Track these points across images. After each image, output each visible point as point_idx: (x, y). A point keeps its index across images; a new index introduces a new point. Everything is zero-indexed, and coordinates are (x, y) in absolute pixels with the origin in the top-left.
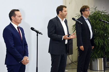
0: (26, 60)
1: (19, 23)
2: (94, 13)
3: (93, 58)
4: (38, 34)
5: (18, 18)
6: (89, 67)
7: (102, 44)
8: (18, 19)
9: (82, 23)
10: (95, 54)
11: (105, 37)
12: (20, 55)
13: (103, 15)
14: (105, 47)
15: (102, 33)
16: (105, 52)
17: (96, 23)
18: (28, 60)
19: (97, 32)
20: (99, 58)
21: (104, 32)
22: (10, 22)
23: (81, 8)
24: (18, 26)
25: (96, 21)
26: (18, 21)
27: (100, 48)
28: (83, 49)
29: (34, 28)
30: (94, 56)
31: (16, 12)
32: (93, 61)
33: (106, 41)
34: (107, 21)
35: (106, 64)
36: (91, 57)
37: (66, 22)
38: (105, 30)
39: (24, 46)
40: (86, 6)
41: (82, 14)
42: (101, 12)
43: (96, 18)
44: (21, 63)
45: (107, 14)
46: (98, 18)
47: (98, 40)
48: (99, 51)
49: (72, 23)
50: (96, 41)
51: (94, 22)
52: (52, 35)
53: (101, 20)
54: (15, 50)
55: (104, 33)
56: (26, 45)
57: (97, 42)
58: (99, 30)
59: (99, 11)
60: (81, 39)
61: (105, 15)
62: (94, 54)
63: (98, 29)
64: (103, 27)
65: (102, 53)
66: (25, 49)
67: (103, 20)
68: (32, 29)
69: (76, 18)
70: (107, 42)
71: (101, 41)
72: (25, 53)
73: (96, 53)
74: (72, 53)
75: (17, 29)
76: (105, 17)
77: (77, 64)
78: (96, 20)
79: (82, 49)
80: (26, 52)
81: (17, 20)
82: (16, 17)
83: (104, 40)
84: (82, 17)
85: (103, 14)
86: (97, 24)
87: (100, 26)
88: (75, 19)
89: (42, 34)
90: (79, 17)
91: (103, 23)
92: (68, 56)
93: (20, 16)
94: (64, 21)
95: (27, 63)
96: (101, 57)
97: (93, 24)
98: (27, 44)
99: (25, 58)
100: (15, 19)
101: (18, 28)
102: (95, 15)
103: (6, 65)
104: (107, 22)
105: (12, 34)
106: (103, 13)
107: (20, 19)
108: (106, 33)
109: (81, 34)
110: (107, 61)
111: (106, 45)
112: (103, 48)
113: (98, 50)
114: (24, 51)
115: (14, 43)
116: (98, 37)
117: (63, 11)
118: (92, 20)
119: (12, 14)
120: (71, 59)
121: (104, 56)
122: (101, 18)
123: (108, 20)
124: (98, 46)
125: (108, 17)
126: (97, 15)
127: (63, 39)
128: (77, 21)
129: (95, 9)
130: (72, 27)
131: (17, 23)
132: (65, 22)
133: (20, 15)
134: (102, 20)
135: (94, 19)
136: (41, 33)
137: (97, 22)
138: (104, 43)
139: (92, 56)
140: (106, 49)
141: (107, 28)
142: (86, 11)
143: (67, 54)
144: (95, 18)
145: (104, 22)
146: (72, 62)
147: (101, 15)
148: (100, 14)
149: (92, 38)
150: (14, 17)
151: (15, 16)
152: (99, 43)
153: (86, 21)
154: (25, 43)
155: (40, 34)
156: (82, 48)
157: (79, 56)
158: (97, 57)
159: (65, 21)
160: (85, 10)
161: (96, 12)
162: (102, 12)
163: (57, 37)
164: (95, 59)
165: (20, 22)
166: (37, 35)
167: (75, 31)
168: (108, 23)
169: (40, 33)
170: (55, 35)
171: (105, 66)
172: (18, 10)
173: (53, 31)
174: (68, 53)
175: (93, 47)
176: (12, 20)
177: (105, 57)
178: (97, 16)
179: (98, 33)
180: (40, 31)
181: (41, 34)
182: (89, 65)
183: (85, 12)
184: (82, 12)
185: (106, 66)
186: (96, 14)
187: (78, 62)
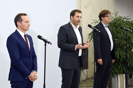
1: (26, 30)
2: (115, 20)
3: (113, 73)
4: (47, 43)
5: (25, 24)
6: (108, 85)
7: (124, 57)
8: (24, 25)
10: (115, 69)
11: (128, 49)
13: (126, 21)
14: (127, 61)
15: (123, 44)
16: (128, 67)
17: (117, 32)
19: (117, 42)
20: (120, 74)
21: (126, 42)
23: (100, 13)
25: (117, 29)
26: (25, 28)
27: (122, 62)
28: (102, 63)
29: (41, 37)
30: (114, 71)
31: (23, 17)
32: (113, 77)
33: (129, 53)
34: (130, 29)
35: (128, 82)
36: (111, 73)
38: (128, 40)
42: (123, 18)
43: (117, 25)
44: (28, 79)
45: (130, 21)
46: (119, 25)
47: (118, 52)
49: (87, 31)
51: (115, 30)
53: (123, 28)
54: (21, 63)
55: (127, 44)
56: (34, 57)
57: (118, 55)
58: (121, 40)
59: (121, 17)
60: (100, 50)
61: (128, 22)
62: (114, 69)
63: (119, 39)
64: (125, 36)
65: (124, 68)
66: (33, 63)
67: (126, 27)
68: (39, 37)
70: (130, 55)
71: (123, 53)
72: (33, 67)
73: (117, 67)
74: (87, 68)
75: (24, 37)
76: (127, 24)
77: (93, 81)
78: (117, 28)
79: (101, 63)
80: (35, 66)
81: (24, 26)
83: (126, 52)
85: (125, 20)
86: (118, 32)
87: (121, 35)
89: (51, 44)
91: (125, 31)
92: (82, 71)
93: (27, 22)
96: (122, 73)
97: (113, 32)
98: (36, 56)
100: (22, 25)
101: (25, 36)
102: (116, 22)
103: (10, 81)
104: (130, 30)
105: (17, 43)
106: (125, 19)
107: (27, 25)
108: (129, 43)
109: (99, 45)
110: (130, 78)
111: (128, 59)
112: (125, 62)
113: (119, 65)
114: (32, 64)
115: (19, 55)
116: (119, 49)
118: (112, 27)
119: (18, 19)
120: (86, 74)
121: (126, 71)
122: (122, 25)
123: (131, 28)
124: (119, 60)
125: (131, 24)
126: (117, 21)
127: (76, 49)
129: (116, 14)
131: (24, 30)
134: (124, 28)
135: (115, 26)
136: (50, 42)
137: (119, 30)
138: (126, 55)
139: (112, 71)
140: (129, 63)
141: (130, 37)
143: (80, 68)
145: (127, 30)
146: (87, 79)
147: (123, 22)
148: (121, 20)
150: (21, 23)
151: (22, 22)
152: (120, 56)
155: (49, 44)
158: (118, 72)
159: (79, 29)
161: (117, 17)
162: (124, 19)
164: (116, 75)
166: (45, 45)
168: (131, 31)
171: (128, 84)
172: (25, 15)
173: (64, 40)
174: (82, 67)
177: (128, 73)
178: (119, 23)
179: (120, 43)
181: (50, 43)
183: (105, 17)
185: (129, 84)
186: (117, 20)
187: (94, 78)
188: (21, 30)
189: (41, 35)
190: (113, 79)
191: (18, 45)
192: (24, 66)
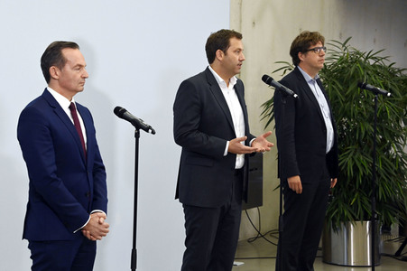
0: (100, 223)
1: (76, 91)
2: (342, 60)
3: (334, 220)
4: (141, 130)
5: (74, 72)
6: (319, 253)
7: (368, 171)
8: (71, 77)
9: (295, 96)
10: (341, 206)
11: (380, 146)
12: (78, 204)
13: (374, 66)
14: (377, 181)
15: (366, 132)
16: (377, 201)
17: (346, 97)
18: (105, 224)
19: (348, 126)
20: (356, 220)
21: (375, 129)
22: (46, 85)
23: (294, 42)
24: (73, 101)
25: (348, 87)
26: (74, 85)
27: (360, 187)
28: (301, 188)
29: (125, 110)
30: (337, 213)
31: (67, 53)
32: (335, 230)
33: (382, 160)
34: (386, 88)
35: (378, 243)
36: (328, 217)
37: (239, 89)
38: (379, 120)
39: (94, 175)
40: (311, 33)
41: (296, 61)
42: (366, 55)
43: (346, 76)
44: (81, 233)
45: (387, 64)
46: (353, 77)
47: (351, 155)
48: (356, 195)
49: (260, 95)
50: (347, 161)
51: (340, 91)
52: (190, 136)
53: (365, 85)
54: (62, 186)
55: (376, 131)
56: (99, 170)
57: (350, 165)
58: (358, 122)
59: (358, 53)
60: (294, 151)
61: (380, 67)
62: (337, 207)
63: (354, 118)
64: (371, 109)
65: (366, 203)
67: (373, 83)
68: (120, 112)
69: (277, 78)
70: (384, 165)
71: (364, 160)
72: (95, 199)
73: (346, 202)
74: (258, 203)
75: (68, 112)
76: (378, 74)
77: (276, 242)
78: (346, 84)
79: (297, 189)
80: (99, 195)
81: (70, 80)
82: (68, 68)
83: (373, 155)
84: (297, 73)
85: (372, 62)
86: (349, 98)
87: (359, 105)
88: (271, 79)
89: (153, 133)
90: (288, 72)
91: (371, 95)
92: (243, 212)
93: (81, 66)
94: (231, 86)
95: (103, 233)
96: (362, 217)
97: (336, 98)
98: (103, 168)
99: (95, 217)
100: (63, 74)
101: (71, 107)
102: (343, 68)
104: (385, 91)
105: (50, 128)
106: (373, 58)
107: (79, 76)
108: (382, 130)
109: (293, 135)
110: (384, 233)
111: (379, 176)
112: (369, 186)
113: (354, 194)
114: (92, 192)
116: (354, 147)
117: (230, 51)
118: (334, 83)
119: (53, 57)
120: (255, 221)
121: (374, 213)
122: (363, 77)
123: (390, 86)
124: (354, 180)
125: (390, 73)
126: (349, 66)
127: (226, 153)
128: (280, 85)
129: (344, 45)
130: (263, 109)
131: (69, 90)
132: (236, 91)
133: (79, 63)
134: (369, 86)
135: (341, 81)
136: (150, 127)
137: (352, 93)
138: (373, 166)
139: (331, 212)
140: (381, 188)
141: (384, 112)
142: (314, 50)
144: (343, 78)
145: (376, 92)
146: (260, 235)
147: (364, 68)
148: (360, 61)
149: (332, 148)
150: (60, 69)
151: (64, 66)
152: (356, 169)
153: (311, 86)
154: (95, 164)
155: (147, 131)
156: (295, 184)
157: (283, 211)
158: (350, 217)
159: (235, 87)
160: (309, 46)
161: (348, 54)
162: (367, 58)
163: (205, 143)
164: (342, 224)
165: (80, 88)
166: (137, 136)
167: (273, 122)
168: (389, 94)
169: (147, 129)
170: (200, 136)
171: (378, 248)
172: (73, 45)
175: (333, 181)
176: (52, 80)
177: (377, 219)
178: (352, 71)
179: (355, 130)
180: (146, 122)
181: (150, 131)
182: (320, 245)
184: (300, 55)
185: (381, 251)
186: (346, 61)
187: (280, 233)
188: (62, 90)
189: (123, 107)
190: (334, 236)
191: (53, 133)
192: (71, 197)
